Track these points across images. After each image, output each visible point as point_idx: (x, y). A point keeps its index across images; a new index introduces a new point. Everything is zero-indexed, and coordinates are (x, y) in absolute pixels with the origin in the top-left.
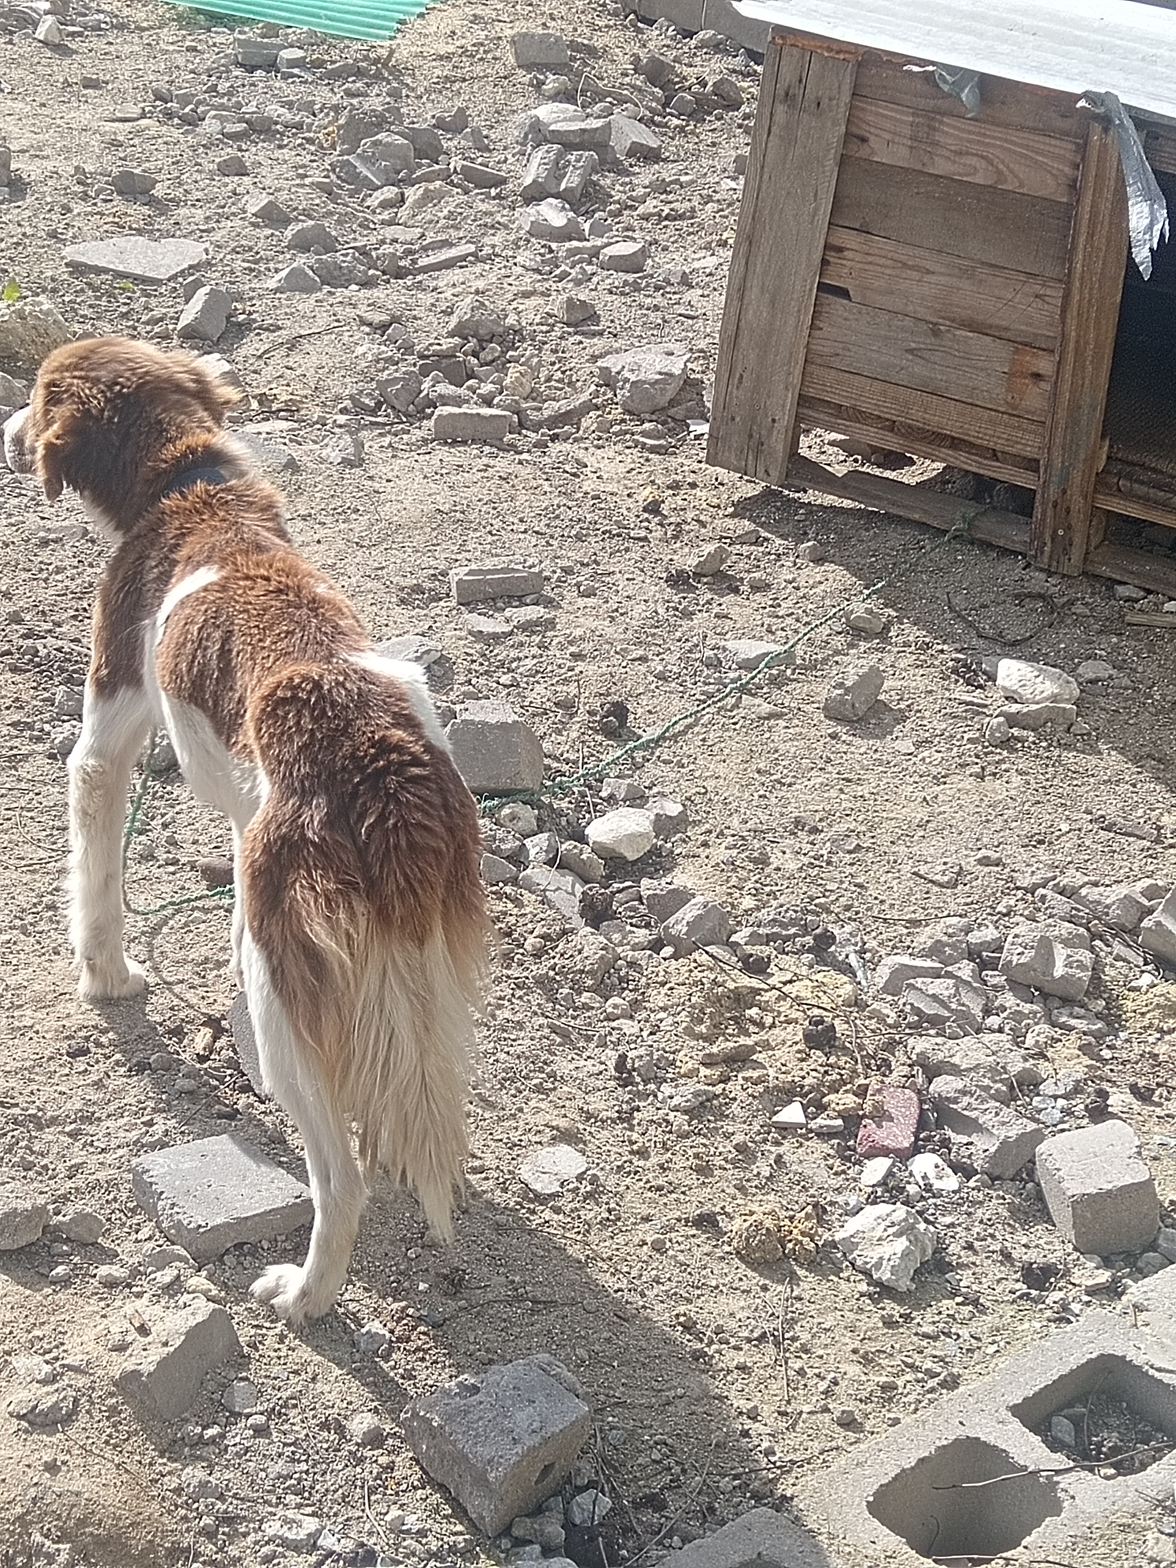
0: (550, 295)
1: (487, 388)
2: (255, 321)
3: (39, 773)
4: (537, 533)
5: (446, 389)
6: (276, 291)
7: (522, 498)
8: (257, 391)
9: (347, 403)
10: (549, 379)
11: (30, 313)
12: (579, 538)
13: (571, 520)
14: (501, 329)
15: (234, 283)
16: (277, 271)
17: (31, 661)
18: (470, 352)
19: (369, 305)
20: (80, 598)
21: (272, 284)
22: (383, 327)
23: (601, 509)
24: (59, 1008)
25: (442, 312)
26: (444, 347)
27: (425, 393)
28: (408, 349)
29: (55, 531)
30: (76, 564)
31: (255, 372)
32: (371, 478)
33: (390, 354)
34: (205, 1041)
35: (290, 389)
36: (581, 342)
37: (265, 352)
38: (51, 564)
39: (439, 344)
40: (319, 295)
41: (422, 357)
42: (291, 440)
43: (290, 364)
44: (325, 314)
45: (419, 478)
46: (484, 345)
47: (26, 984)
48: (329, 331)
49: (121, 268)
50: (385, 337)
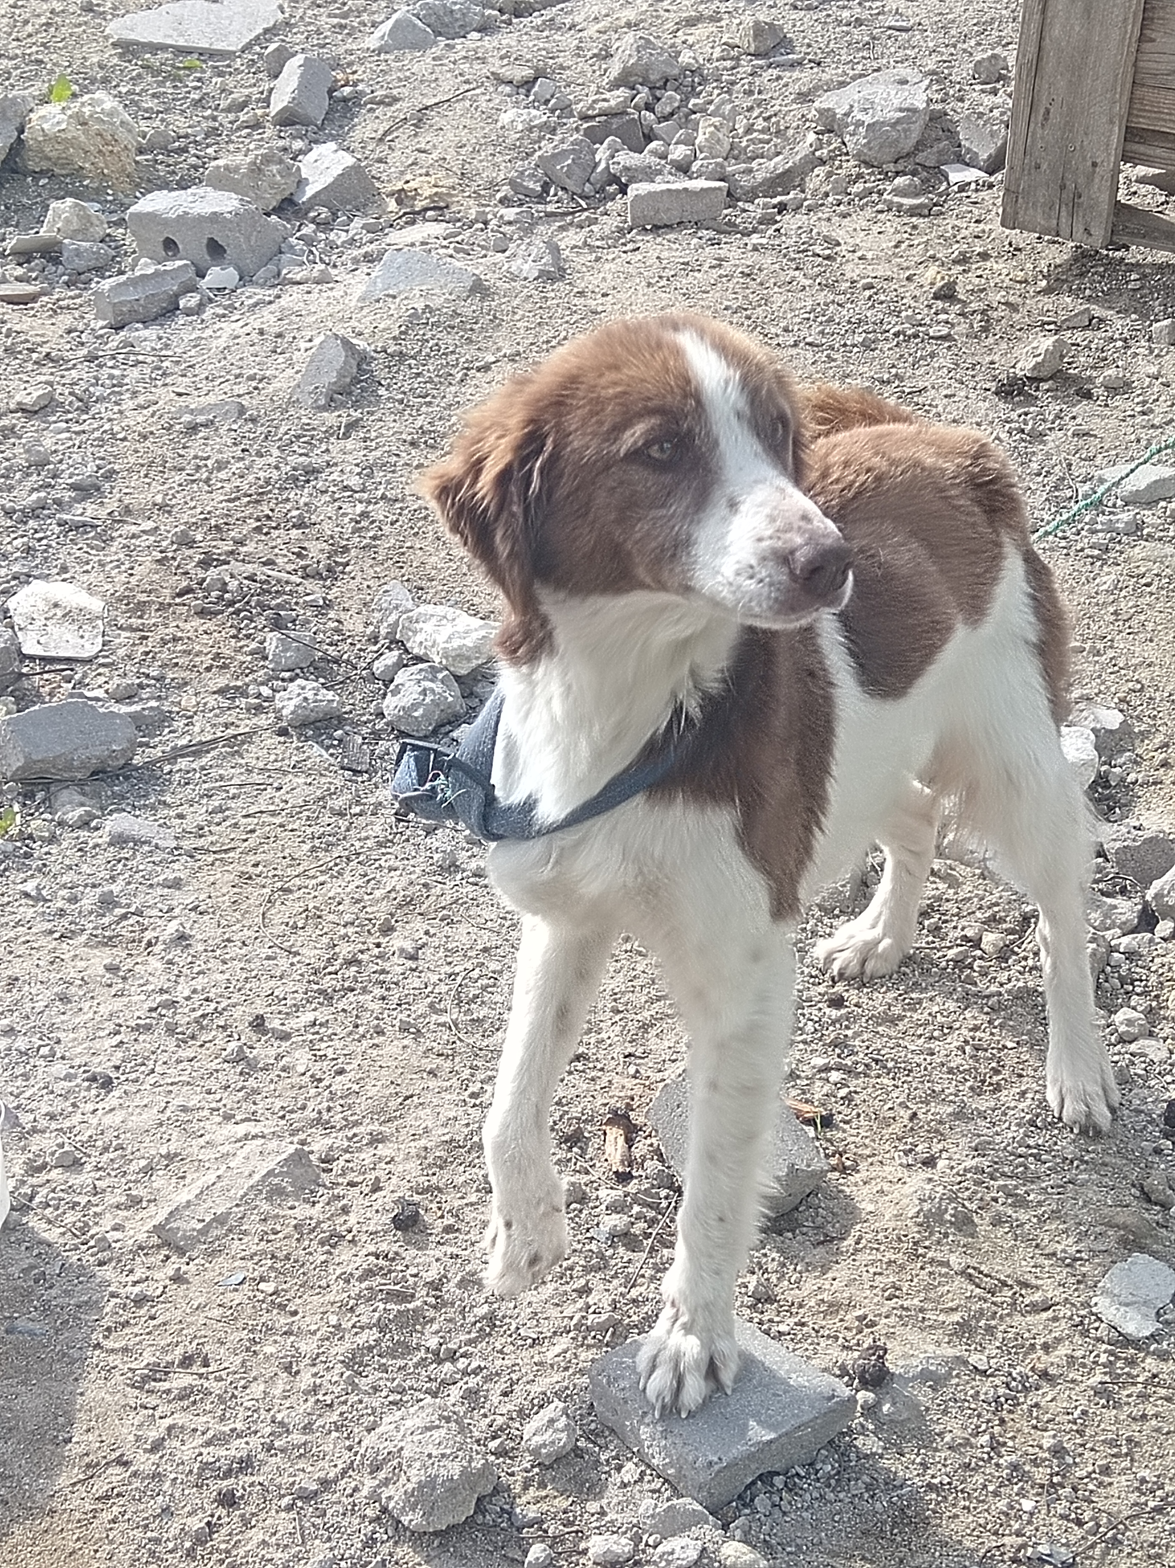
0: (720, 20)
1: (679, 152)
2: (362, 93)
3: (273, 758)
4: (810, 344)
5: (627, 158)
6: (380, 51)
7: (778, 300)
8: (390, 188)
9: (505, 190)
10: (749, 130)
11: (91, 116)
12: (867, 346)
13: (849, 322)
14: (676, 71)
15: (323, 46)
16: (374, 25)
17: (220, 598)
18: (642, 105)
19: (502, 58)
20: (257, 502)
21: (373, 41)
22: (528, 84)
23: (882, 303)
24: (409, 1120)
25: (595, 55)
26: (613, 103)
27: (603, 165)
28: (566, 109)
29: (201, 411)
30: (239, 454)
31: (380, 161)
32: (581, 294)
33: (544, 118)
34: (619, 1152)
35: (432, 180)
36: (779, 78)
37: (385, 134)
38: (208, 458)
39: (605, 100)
40: (436, 51)
41: (585, 118)
42: (457, 250)
43: (422, 146)
44: (449, 75)
45: (642, 288)
46: (658, 93)
47: (356, 1087)
48: (459, 97)
49: (181, 42)
50: (531, 98)
